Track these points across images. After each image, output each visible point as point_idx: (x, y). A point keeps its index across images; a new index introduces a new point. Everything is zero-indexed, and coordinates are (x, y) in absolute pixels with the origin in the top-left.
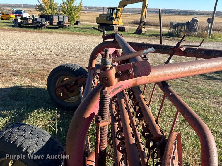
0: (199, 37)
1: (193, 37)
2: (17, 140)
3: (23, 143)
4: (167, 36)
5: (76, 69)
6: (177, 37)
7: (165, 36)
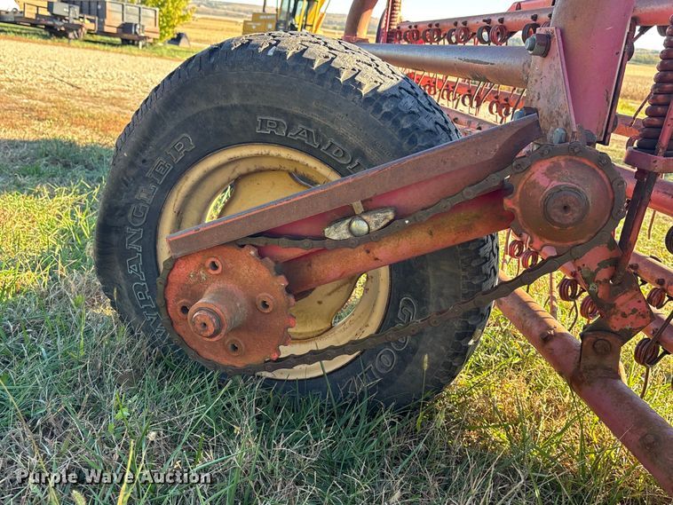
2: (305, 50)
3: (333, 59)
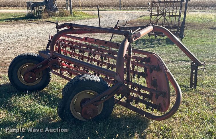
0: (62, 16)
1: (55, 16)
4: (28, 19)
5: (36, 56)
6: (40, 18)
7: (25, 19)
